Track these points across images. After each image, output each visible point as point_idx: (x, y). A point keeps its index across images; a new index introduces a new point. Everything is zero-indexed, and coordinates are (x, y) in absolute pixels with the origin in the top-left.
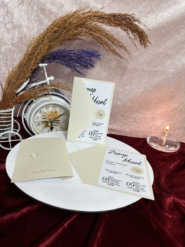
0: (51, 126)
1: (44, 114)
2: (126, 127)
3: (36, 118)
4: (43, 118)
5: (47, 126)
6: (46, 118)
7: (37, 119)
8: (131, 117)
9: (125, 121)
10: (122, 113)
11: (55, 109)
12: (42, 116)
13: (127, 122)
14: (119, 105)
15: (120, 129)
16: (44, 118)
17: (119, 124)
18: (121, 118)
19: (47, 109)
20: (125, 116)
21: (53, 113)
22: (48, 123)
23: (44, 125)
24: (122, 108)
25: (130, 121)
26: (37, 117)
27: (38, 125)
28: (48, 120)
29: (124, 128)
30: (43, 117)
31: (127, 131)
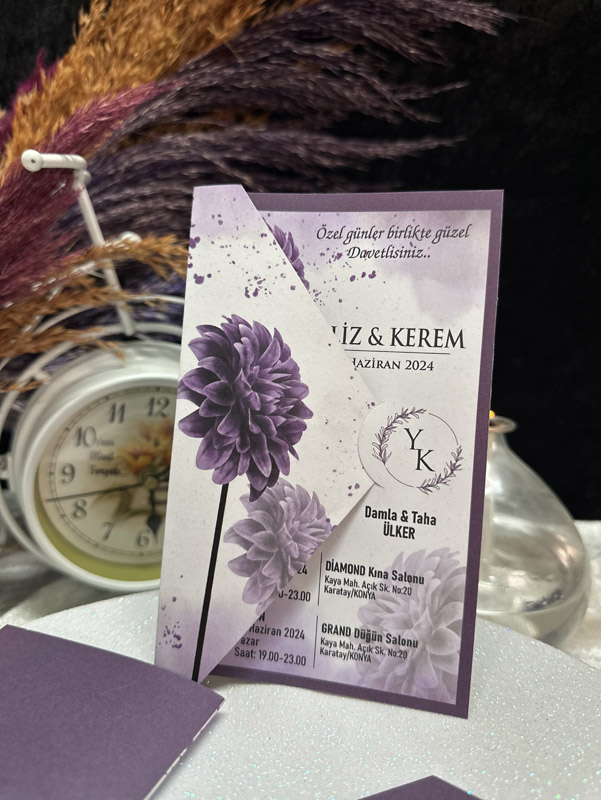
0: (149, 507)
1: (105, 451)
3: (58, 477)
4: (99, 472)
5: (125, 511)
6: (115, 472)
7: (67, 478)
11: (165, 411)
12: (94, 462)
16: (106, 472)
19: (117, 418)
21: (154, 435)
22: (130, 497)
23: (112, 505)
26: (68, 470)
27: (79, 514)
28: (128, 479)
30: (100, 465)
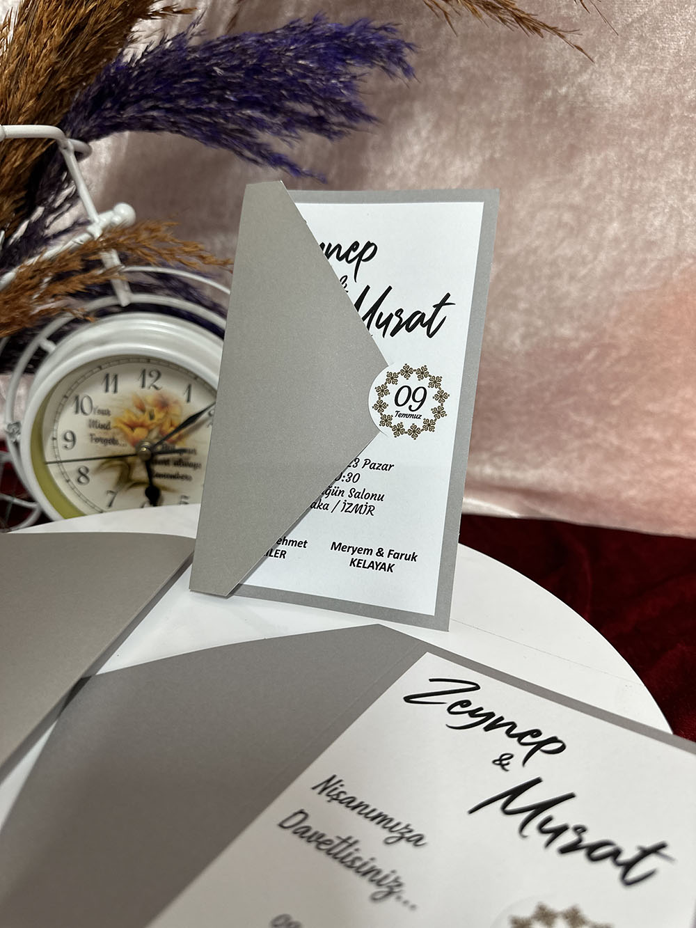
0: (147, 479)
1: (103, 420)
2: (625, 478)
3: (61, 442)
5: (126, 481)
7: (69, 444)
8: (650, 414)
9: (615, 441)
10: (591, 388)
11: (158, 384)
12: (93, 431)
13: (628, 446)
14: (566, 340)
15: (590, 486)
16: (105, 441)
17: (582, 458)
18: (590, 422)
19: (111, 388)
20: (612, 408)
21: (148, 408)
22: (130, 467)
23: (113, 475)
24: (590, 357)
25: (649, 441)
26: (69, 437)
27: (82, 479)
28: (128, 449)
29: (610, 481)
30: (99, 433)
31: (633, 499)
